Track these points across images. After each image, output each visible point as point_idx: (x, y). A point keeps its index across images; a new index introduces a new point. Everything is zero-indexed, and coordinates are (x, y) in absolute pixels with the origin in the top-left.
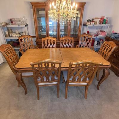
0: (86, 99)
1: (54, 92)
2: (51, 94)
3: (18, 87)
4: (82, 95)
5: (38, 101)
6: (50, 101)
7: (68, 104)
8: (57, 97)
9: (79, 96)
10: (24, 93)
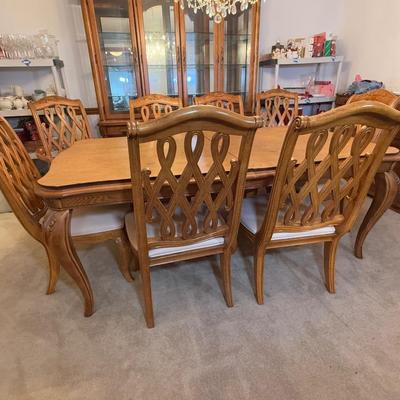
0: (334, 293)
1: (208, 289)
2: (198, 297)
3: (48, 294)
4: (313, 283)
5: (150, 331)
6: (200, 325)
7: (273, 322)
8: (224, 305)
9: (306, 288)
10: (81, 315)
